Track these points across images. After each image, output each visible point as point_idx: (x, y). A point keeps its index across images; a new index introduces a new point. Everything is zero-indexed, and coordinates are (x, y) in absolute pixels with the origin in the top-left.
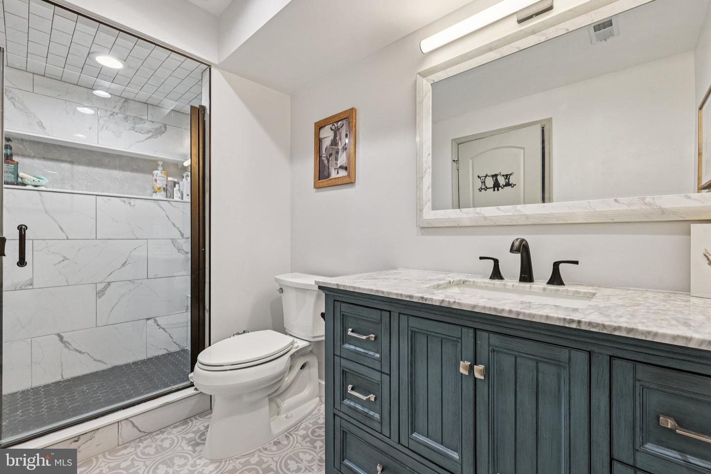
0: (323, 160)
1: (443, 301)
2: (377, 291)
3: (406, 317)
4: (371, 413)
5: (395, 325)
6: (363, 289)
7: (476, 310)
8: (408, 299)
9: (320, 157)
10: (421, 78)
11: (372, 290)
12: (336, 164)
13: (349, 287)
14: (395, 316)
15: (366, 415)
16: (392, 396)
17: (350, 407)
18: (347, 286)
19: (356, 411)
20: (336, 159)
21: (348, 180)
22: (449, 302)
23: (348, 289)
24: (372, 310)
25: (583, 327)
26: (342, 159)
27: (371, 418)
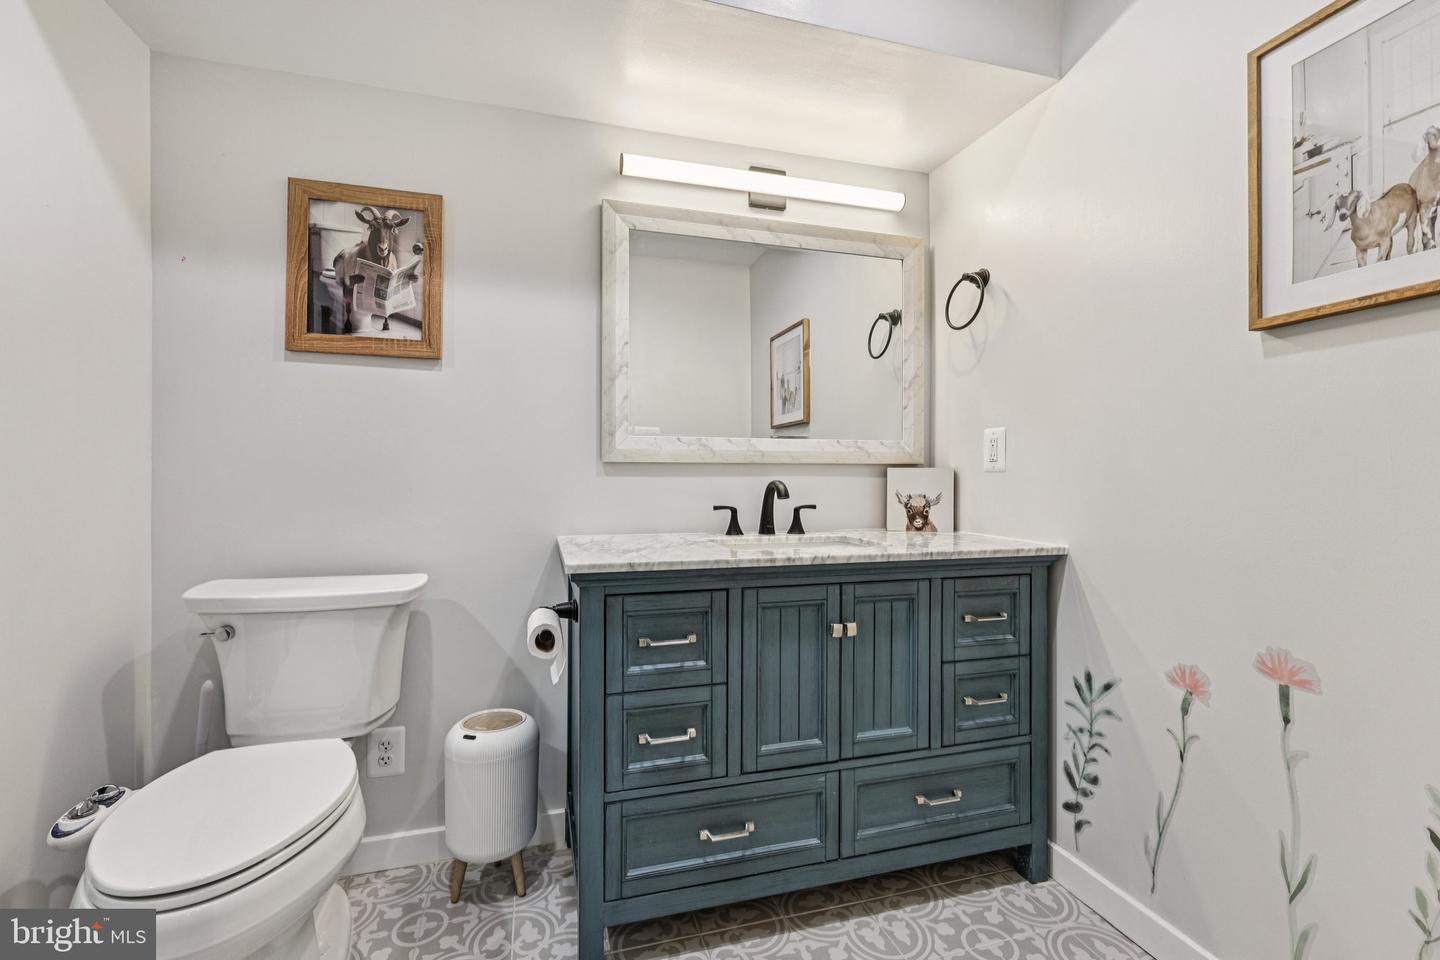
0: (325, 286)
1: (815, 558)
2: (717, 562)
3: (754, 592)
4: (688, 758)
5: (735, 606)
6: (689, 563)
7: (852, 561)
8: (769, 564)
9: (314, 274)
10: (614, 213)
11: (706, 562)
12: (381, 306)
13: (659, 564)
14: (735, 594)
15: (682, 767)
16: (731, 711)
17: (645, 771)
18: (654, 564)
19: (659, 770)
20: (380, 294)
21: (425, 351)
22: (823, 558)
23: (655, 569)
24: (693, 595)
25: (935, 558)
26: (403, 298)
27: (693, 765)
